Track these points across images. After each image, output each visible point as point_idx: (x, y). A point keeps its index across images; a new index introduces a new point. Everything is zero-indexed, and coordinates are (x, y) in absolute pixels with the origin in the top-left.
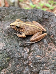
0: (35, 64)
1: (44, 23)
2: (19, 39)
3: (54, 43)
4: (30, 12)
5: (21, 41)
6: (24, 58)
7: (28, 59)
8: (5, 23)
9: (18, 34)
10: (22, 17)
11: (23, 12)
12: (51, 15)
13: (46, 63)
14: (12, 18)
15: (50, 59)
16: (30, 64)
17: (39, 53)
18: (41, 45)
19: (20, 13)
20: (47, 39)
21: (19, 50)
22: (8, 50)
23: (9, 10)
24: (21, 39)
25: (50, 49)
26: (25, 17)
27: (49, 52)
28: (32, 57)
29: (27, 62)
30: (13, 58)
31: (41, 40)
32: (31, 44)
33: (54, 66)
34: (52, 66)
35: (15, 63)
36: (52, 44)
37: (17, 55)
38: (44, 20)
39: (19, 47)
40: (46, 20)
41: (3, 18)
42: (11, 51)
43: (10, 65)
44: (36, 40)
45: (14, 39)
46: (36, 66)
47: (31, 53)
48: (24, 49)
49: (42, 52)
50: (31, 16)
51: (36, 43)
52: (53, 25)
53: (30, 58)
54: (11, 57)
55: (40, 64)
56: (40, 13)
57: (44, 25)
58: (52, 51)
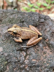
0: (31, 67)
1: (40, 27)
2: (16, 44)
3: (49, 47)
4: (27, 15)
5: (18, 46)
6: (21, 62)
7: (25, 63)
8: (3, 27)
9: (15, 39)
10: (19, 21)
11: (20, 16)
12: (47, 18)
13: (41, 66)
14: (10, 22)
15: (45, 62)
17: (35, 57)
18: (37, 49)
19: (17, 16)
20: (43, 43)
21: (16, 54)
22: (6, 54)
23: (7, 13)
24: (18, 43)
25: (45, 53)
26: (22, 21)
27: (44, 55)
28: (28, 61)
29: (24, 66)
30: (10, 62)
31: (37, 44)
32: (27, 48)
33: (48, 69)
34: (46, 69)
35: (12, 67)
36: (47, 47)
37: (14, 59)
39: (16, 51)
40: (42, 23)
41: (1, 22)
42: (9, 55)
43: (8, 68)
44: (32, 44)
45: (11, 43)
46: (32, 69)
47: (28, 57)
48: (21, 53)
49: (38, 56)
50: (28, 20)
51: (32, 47)
52: (48, 29)
53: (26, 62)
54: (9, 61)
55: (35, 67)
56: (36, 16)
57: (40, 29)
58: (47, 55)
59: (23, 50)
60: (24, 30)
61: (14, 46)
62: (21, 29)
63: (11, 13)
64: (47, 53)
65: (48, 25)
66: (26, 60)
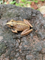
1: (33, 20)
2: (13, 34)
3: (38, 36)
5: (14, 35)
6: (16, 47)
9: (12, 30)
10: (16, 15)
13: (31, 50)
14: (9, 15)
15: (34, 48)
16: (20, 51)
17: (26, 44)
18: (28, 37)
20: (33, 33)
21: (13, 42)
23: (7, 8)
24: (15, 34)
25: (34, 41)
26: (18, 15)
27: (33, 43)
28: (21, 46)
29: (18, 50)
30: (9, 47)
31: (29, 34)
32: (21, 37)
35: (10, 50)
36: (36, 36)
37: (11, 45)
38: (33, 17)
39: (13, 39)
40: (34, 17)
41: (2, 16)
42: (7, 42)
43: (7, 51)
44: (25, 34)
46: (24, 52)
47: (21, 43)
48: (16, 41)
49: (29, 43)
50: (23, 15)
51: (25, 36)
52: (38, 22)
53: (20, 47)
54: (8, 46)
55: (27, 51)
56: (29, 12)
57: (32, 22)
58: (36, 42)
59: (18, 38)
60: (19, 24)
61: (11, 35)
62: (17, 23)
63: (10, 8)
64: (35, 41)
65: (38, 19)
66: (20, 46)
